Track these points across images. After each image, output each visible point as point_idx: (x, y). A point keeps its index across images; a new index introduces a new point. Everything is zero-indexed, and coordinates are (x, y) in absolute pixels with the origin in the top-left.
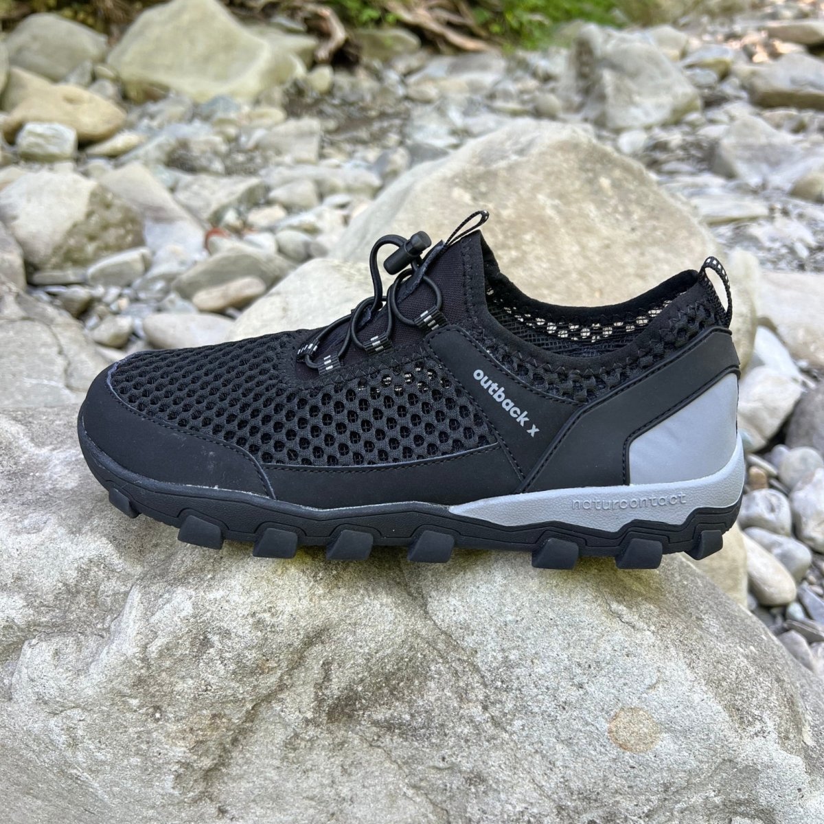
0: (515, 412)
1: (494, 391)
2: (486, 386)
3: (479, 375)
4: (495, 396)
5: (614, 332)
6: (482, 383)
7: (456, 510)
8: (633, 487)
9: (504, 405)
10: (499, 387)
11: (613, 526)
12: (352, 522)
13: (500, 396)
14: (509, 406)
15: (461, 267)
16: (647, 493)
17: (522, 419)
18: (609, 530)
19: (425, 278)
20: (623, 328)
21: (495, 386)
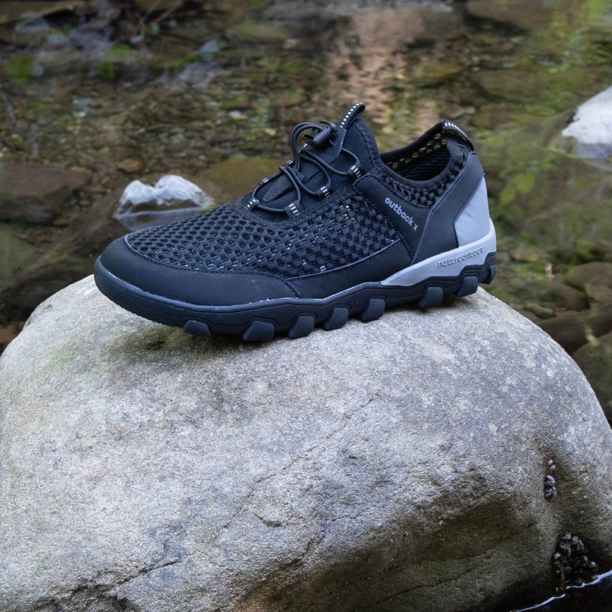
0: (407, 219)
1: (397, 209)
2: (392, 207)
3: (388, 201)
4: (397, 212)
5: (399, 165)
6: (390, 205)
7: (385, 283)
8: (461, 249)
9: (402, 216)
10: (399, 206)
11: (456, 273)
12: (339, 303)
13: (399, 211)
14: (404, 216)
15: (362, 138)
16: (468, 250)
17: (411, 222)
18: (455, 275)
19: (343, 149)
20: (404, 161)
21: (396, 206)
